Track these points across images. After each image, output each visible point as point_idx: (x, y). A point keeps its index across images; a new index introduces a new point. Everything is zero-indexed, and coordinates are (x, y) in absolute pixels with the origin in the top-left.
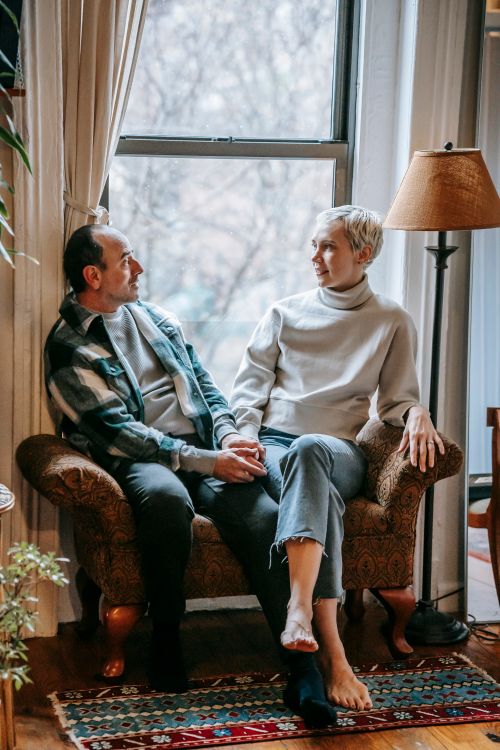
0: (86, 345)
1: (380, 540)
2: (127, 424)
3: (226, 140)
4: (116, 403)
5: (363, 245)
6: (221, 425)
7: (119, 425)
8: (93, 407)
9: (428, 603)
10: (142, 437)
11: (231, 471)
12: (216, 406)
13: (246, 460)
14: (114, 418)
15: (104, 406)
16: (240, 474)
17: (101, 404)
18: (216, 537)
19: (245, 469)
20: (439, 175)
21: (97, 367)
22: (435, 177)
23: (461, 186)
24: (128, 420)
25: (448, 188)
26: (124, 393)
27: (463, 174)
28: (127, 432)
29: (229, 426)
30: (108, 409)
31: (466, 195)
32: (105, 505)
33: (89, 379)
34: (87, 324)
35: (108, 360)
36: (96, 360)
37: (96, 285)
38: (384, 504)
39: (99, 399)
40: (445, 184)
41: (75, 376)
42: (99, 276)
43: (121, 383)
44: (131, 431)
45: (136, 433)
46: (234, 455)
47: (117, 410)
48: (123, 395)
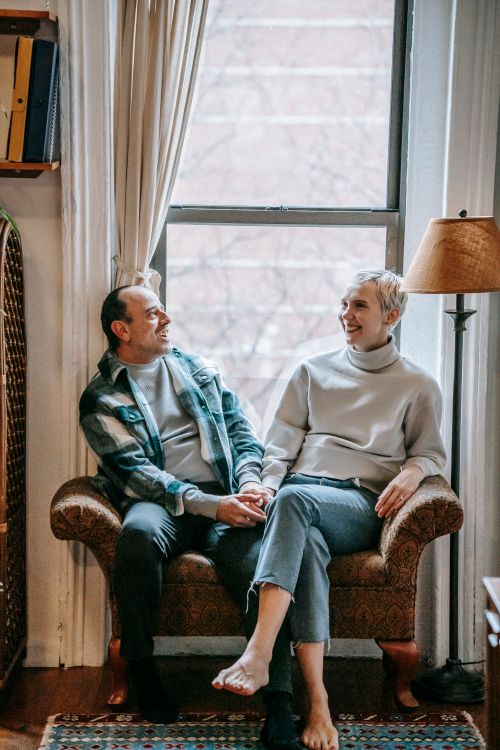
0: (111, 394)
1: (377, 591)
2: (139, 467)
3: (277, 209)
4: (133, 447)
5: (393, 307)
6: (244, 473)
7: (131, 468)
8: (112, 451)
9: (455, 662)
10: (151, 479)
11: (232, 516)
12: (246, 453)
13: (249, 507)
14: (130, 462)
15: (122, 450)
16: (240, 519)
17: (119, 448)
18: (212, 577)
19: (245, 515)
20: (444, 240)
21: (117, 414)
22: (440, 243)
23: (463, 252)
24: (143, 463)
25: (451, 253)
26: (141, 438)
27: (466, 240)
28: (139, 475)
29: (251, 474)
30: (125, 452)
31: (467, 260)
32: (105, 542)
33: (111, 426)
34: (115, 375)
35: (130, 407)
36: (116, 408)
37: (126, 337)
38: (384, 556)
39: (118, 444)
40: (448, 249)
41: (98, 422)
42: (127, 329)
43: (140, 428)
44: (142, 474)
45: (146, 476)
46: (237, 501)
47: (132, 454)
48: (140, 440)
